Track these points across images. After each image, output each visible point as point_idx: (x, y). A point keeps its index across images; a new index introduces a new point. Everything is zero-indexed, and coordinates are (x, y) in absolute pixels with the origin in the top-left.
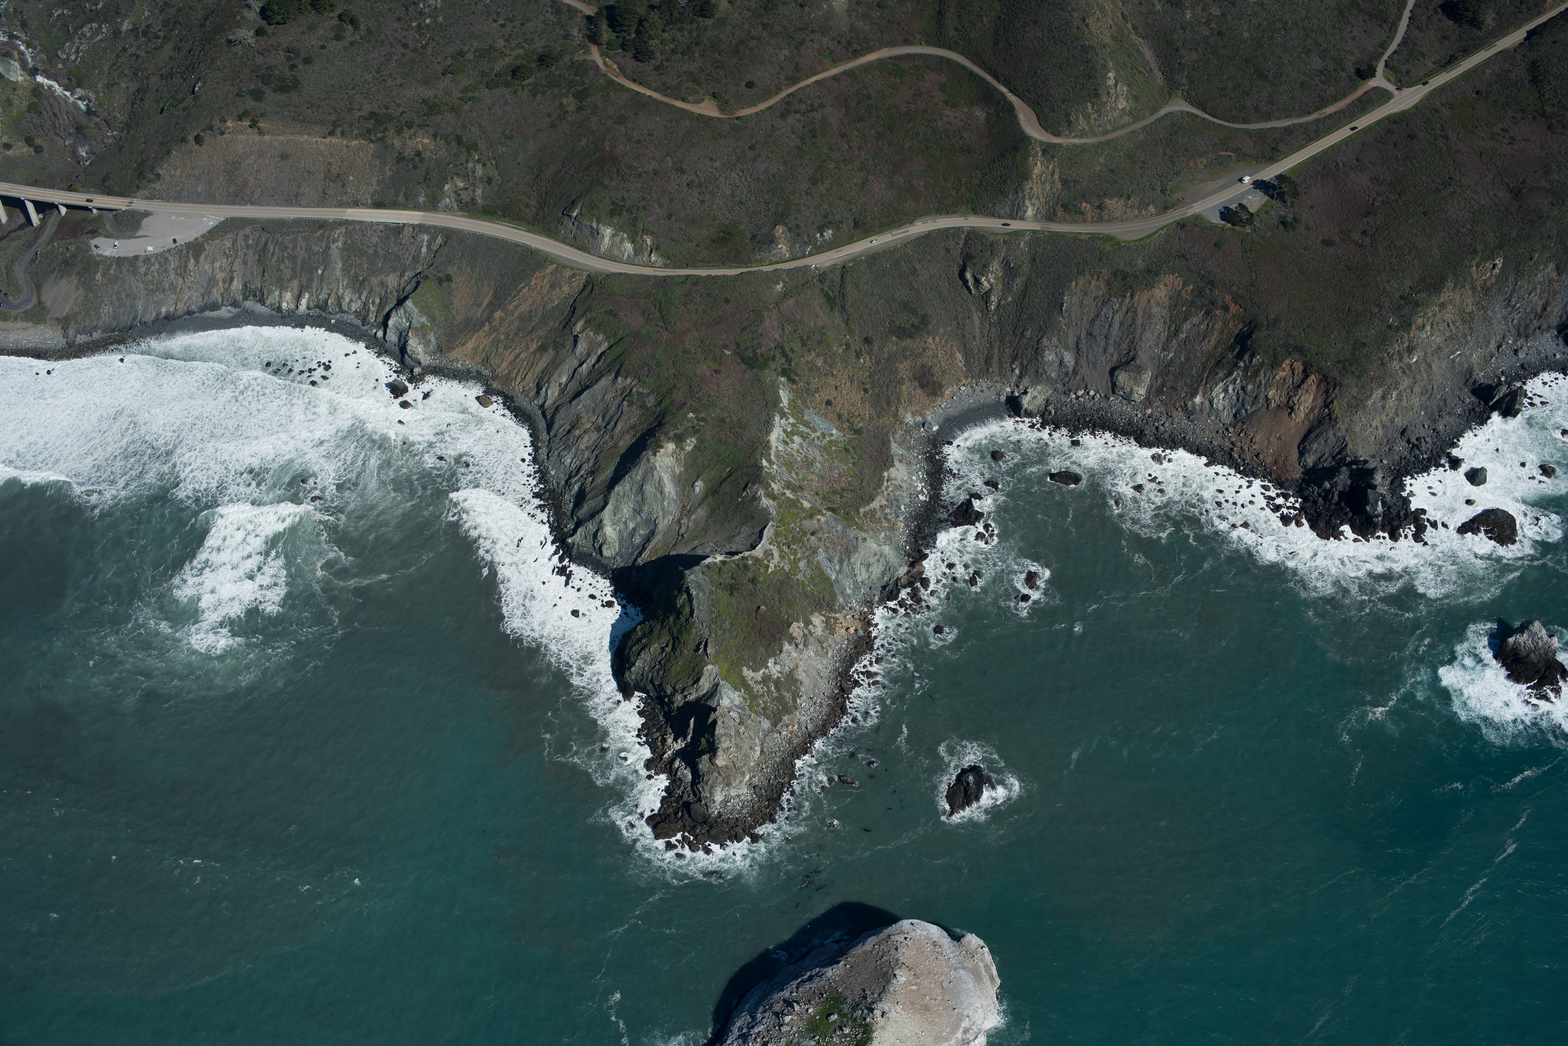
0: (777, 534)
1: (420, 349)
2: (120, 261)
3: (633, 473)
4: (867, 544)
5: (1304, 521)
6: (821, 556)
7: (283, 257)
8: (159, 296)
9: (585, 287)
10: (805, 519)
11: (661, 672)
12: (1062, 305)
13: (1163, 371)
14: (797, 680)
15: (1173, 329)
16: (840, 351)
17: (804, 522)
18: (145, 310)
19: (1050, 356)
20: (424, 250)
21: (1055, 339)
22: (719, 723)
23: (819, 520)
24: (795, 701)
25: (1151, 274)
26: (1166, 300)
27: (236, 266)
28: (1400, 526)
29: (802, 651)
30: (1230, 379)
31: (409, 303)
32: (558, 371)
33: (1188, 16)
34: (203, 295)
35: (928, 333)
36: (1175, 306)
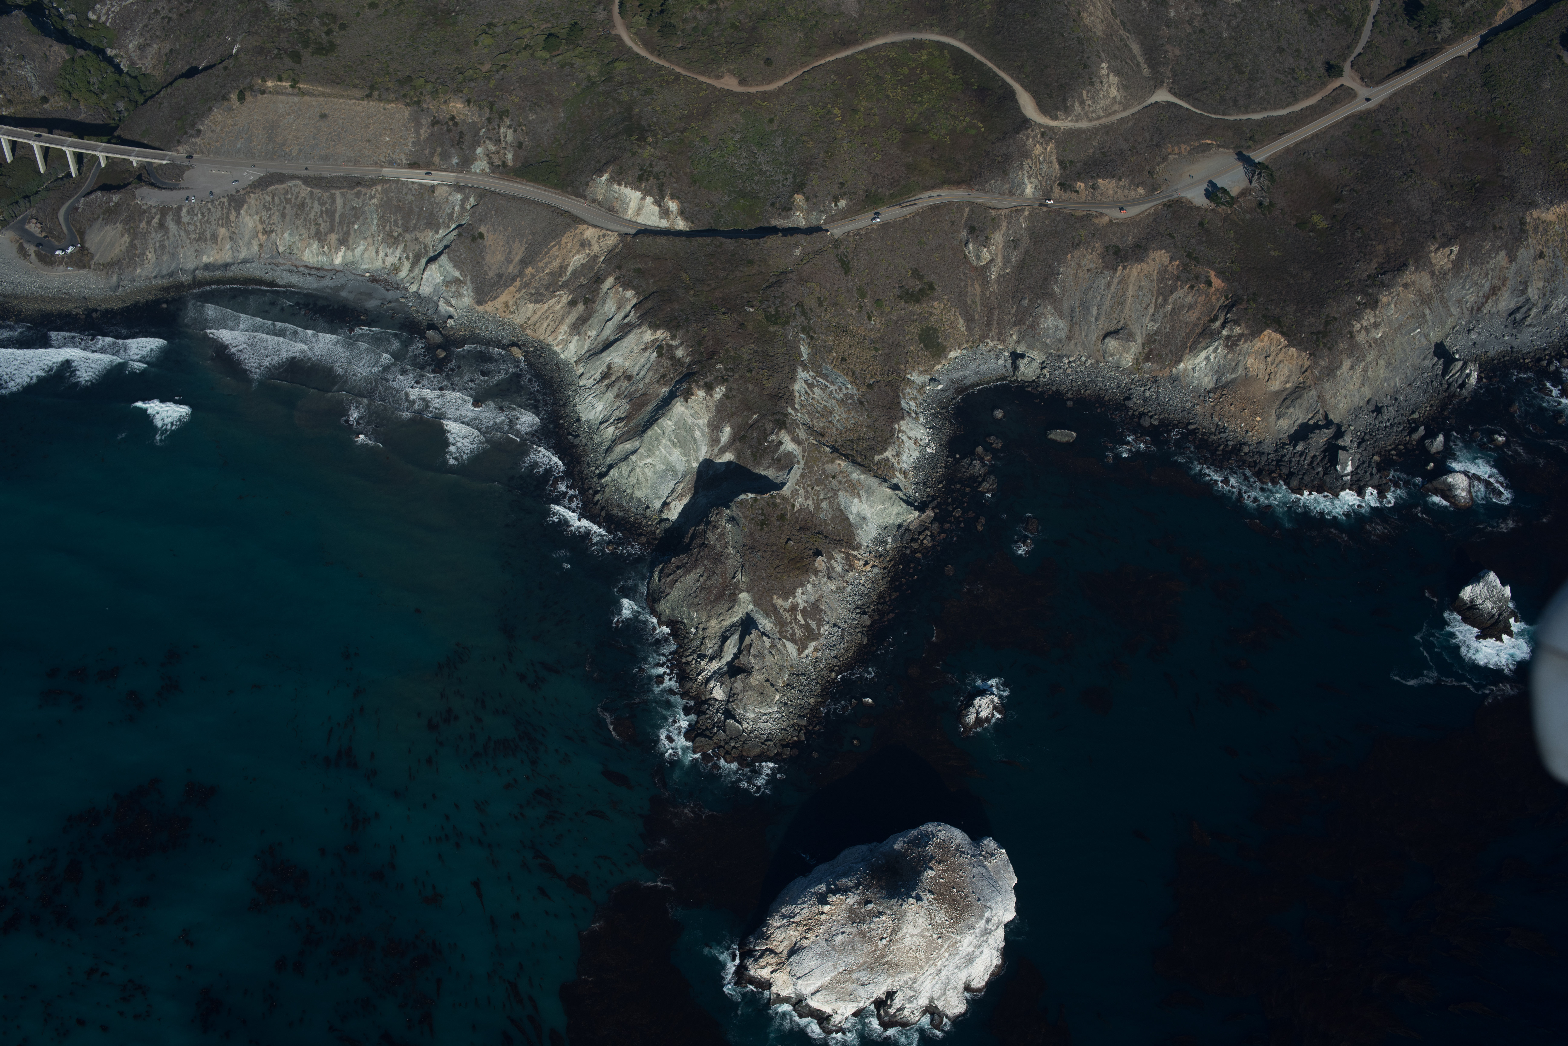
0: (803, 476)
1: (453, 301)
2: (164, 210)
3: (665, 419)
4: (883, 488)
6: (840, 499)
7: (322, 212)
8: (201, 245)
9: (615, 247)
10: (827, 462)
11: (697, 600)
12: (1058, 274)
13: (1148, 341)
14: (821, 610)
15: (1159, 301)
16: (854, 312)
17: (826, 466)
18: (187, 258)
20: (457, 208)
21: (1050, 308)
22: (756, 643)
23: (840, 464)
24: (819, 629)
25: (1141, 249)
26: (1155, 274)
27: (275, 219)
28: (1366, 486)
29: (825, 584)
30: (1211, 349)
31: (443, 258)
32: (588, 324)
33: (1172, 15)
35: (934, 299)
36: (1162, 280)
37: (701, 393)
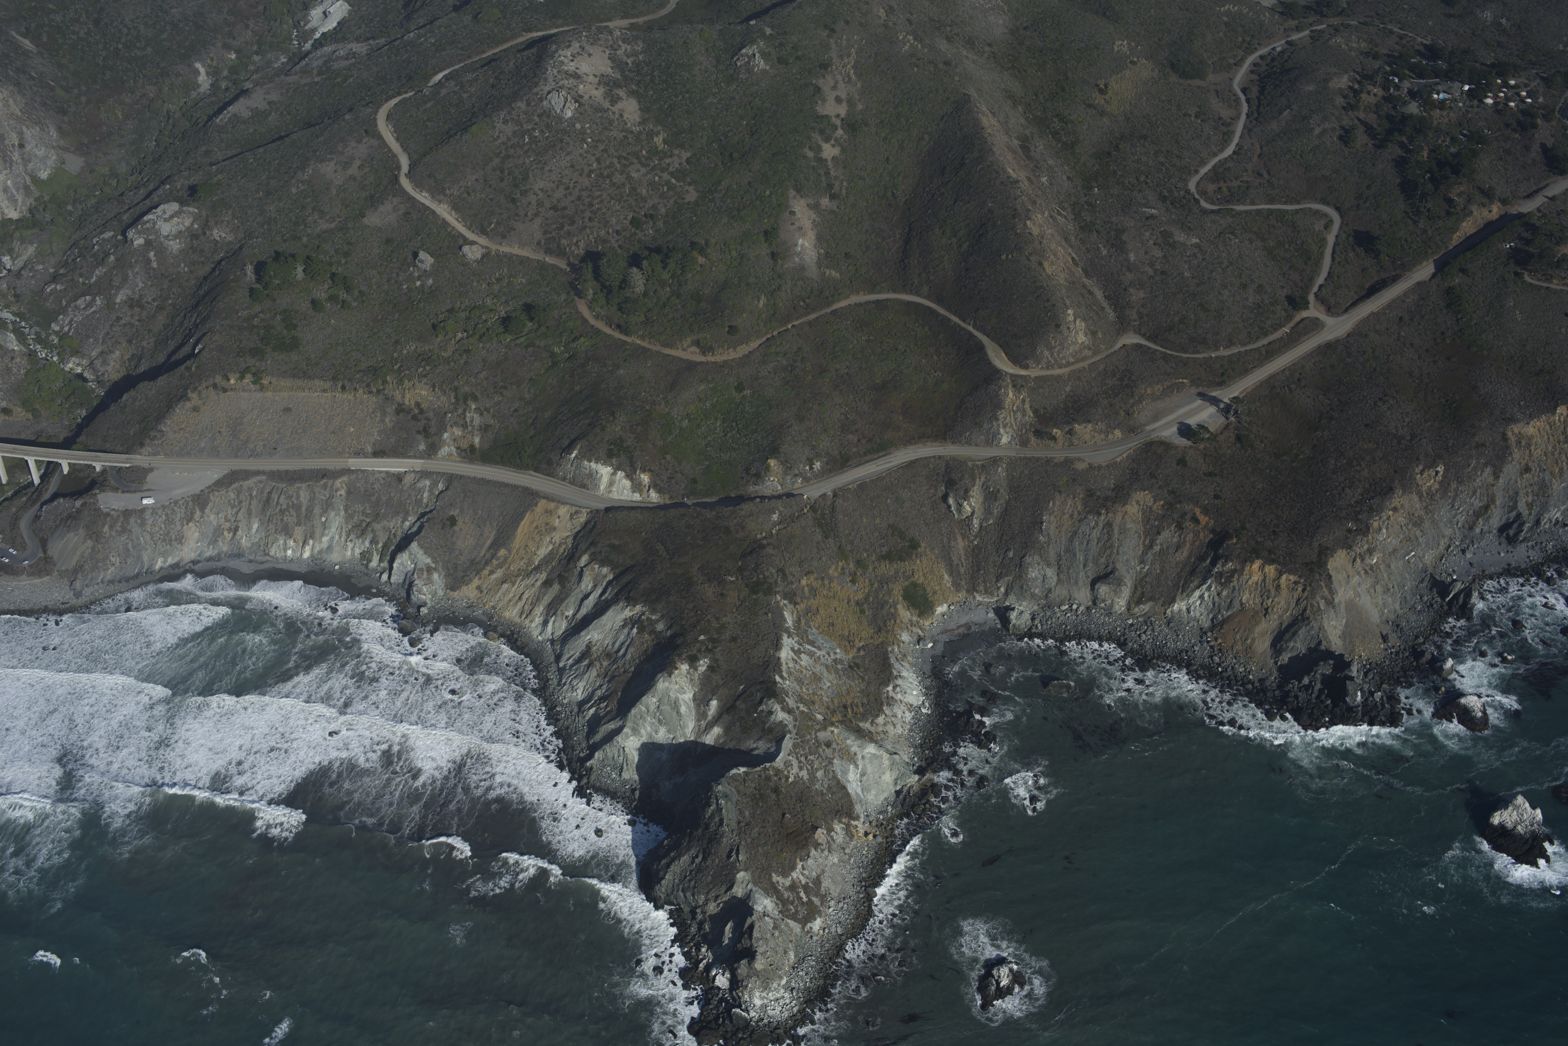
0: (795, 746)
1: (426, 589)
2: (126, 513)
3: (649, 695)
5: (1288, 715)
6: (837, 766)
7: (288, 506)
8: (166, 546)
9: (586, 524)
10: (819, 730)
11: (693, 883)
12: (1042, 523)
13: (1140, 582)
14: (824, 885)
15: (1147, 542)
17: (819, 734)
18: (151, 560)
19: (1033, 573)
21: (1036, 557)
22: (756, 927)
23: (832, 732)
24: (823, 906)
25: (1123, 492)
26: (1139, 516)
27: (241, 516)
28: (1378, 716)
29: (826, 858)
30: (1205, 587)
31: (414, 546)
32: (564, 605)
33: (1133, 259)
34: (208, 545)
35: (917, 556)
36: (1148, 521)
37: (684, 667)
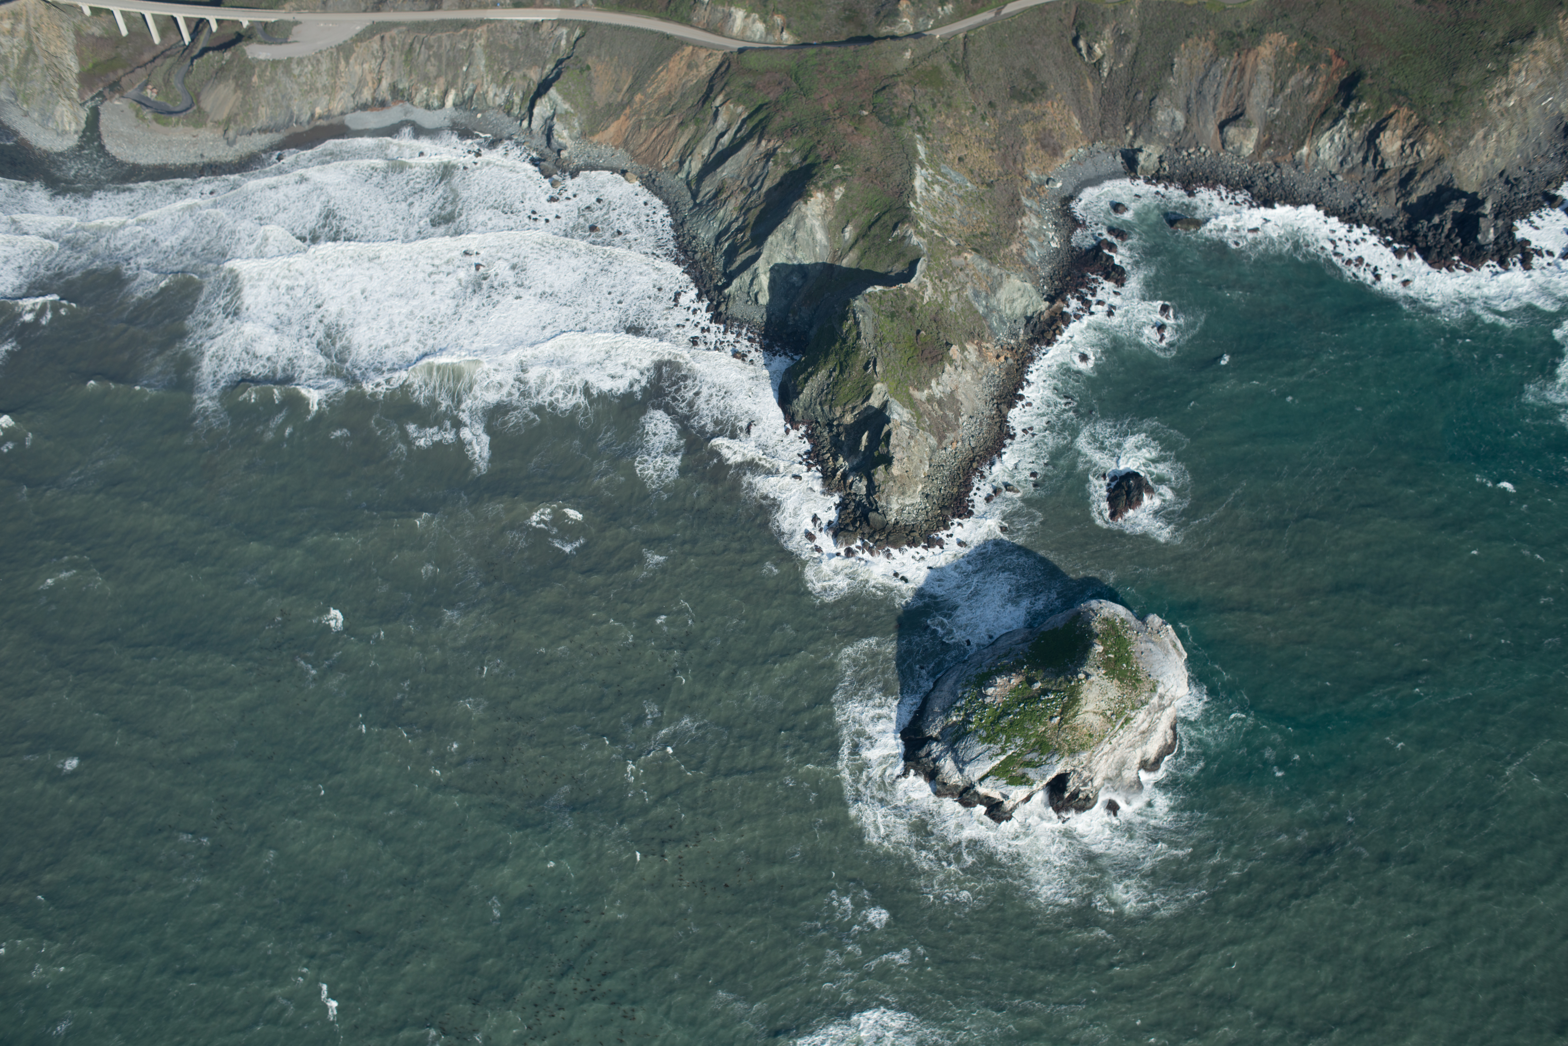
0: (929, 268)
1: (565, 133)
2: (275, 63)
3: (785, 223)
4: (1012, 280)
5: (1416, 254)
6: (969, 292)
7: (429, 56)
8: (314, 97)
9: (721, 66)
10: (954, 255)
11: (830, 396)
12: (1173, 65)
13: (1269, 126)
14: (958, 401)
15: (1278, 85)
16: (968, 114)
17: (953, 259)
18: (300, 110)
19: (1162, 116)
20: (563, 42)
21: (1166, 100)
22: (894, 433)
23: (966, 258)
24: (957, 420)
25: (1257, 33)
26: (1272, 59)
27: (385, 67)
28: (1507, 255)
29: (960, 375)
30: (1336, 128)
31: (553, 92)
32: (700, 144)
34: (353, 96)
35: (1047, 98)
36: (1280, 63)
37: (820, 195)
